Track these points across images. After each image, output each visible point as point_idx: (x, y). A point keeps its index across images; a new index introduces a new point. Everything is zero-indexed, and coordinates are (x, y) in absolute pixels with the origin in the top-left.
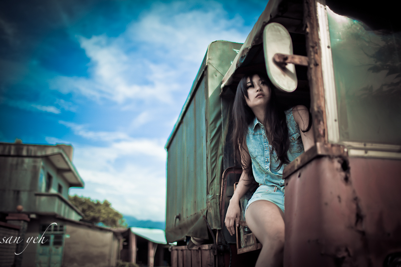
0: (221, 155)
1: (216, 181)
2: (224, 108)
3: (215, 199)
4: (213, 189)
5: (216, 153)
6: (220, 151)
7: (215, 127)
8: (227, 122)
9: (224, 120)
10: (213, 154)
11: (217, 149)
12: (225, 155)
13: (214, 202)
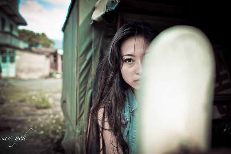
0: (90, 89)
1: (84, 117)
2: (96, 38)
3: (82, 135)
4: (81, 125)
5: (85, 88)
6: (89, 85)
7: (85, 60)
8: (98, 53)
9: (95, 51)
10: (82, 89)
11: (87, 82)
12: (94, 89)
13: (81, 138)
